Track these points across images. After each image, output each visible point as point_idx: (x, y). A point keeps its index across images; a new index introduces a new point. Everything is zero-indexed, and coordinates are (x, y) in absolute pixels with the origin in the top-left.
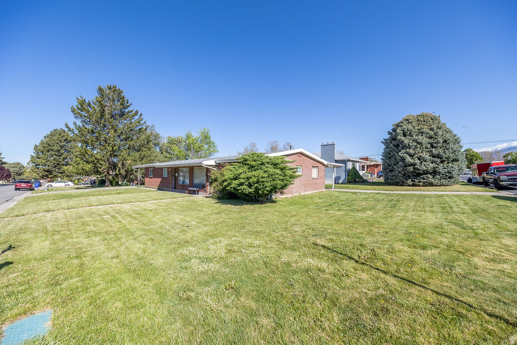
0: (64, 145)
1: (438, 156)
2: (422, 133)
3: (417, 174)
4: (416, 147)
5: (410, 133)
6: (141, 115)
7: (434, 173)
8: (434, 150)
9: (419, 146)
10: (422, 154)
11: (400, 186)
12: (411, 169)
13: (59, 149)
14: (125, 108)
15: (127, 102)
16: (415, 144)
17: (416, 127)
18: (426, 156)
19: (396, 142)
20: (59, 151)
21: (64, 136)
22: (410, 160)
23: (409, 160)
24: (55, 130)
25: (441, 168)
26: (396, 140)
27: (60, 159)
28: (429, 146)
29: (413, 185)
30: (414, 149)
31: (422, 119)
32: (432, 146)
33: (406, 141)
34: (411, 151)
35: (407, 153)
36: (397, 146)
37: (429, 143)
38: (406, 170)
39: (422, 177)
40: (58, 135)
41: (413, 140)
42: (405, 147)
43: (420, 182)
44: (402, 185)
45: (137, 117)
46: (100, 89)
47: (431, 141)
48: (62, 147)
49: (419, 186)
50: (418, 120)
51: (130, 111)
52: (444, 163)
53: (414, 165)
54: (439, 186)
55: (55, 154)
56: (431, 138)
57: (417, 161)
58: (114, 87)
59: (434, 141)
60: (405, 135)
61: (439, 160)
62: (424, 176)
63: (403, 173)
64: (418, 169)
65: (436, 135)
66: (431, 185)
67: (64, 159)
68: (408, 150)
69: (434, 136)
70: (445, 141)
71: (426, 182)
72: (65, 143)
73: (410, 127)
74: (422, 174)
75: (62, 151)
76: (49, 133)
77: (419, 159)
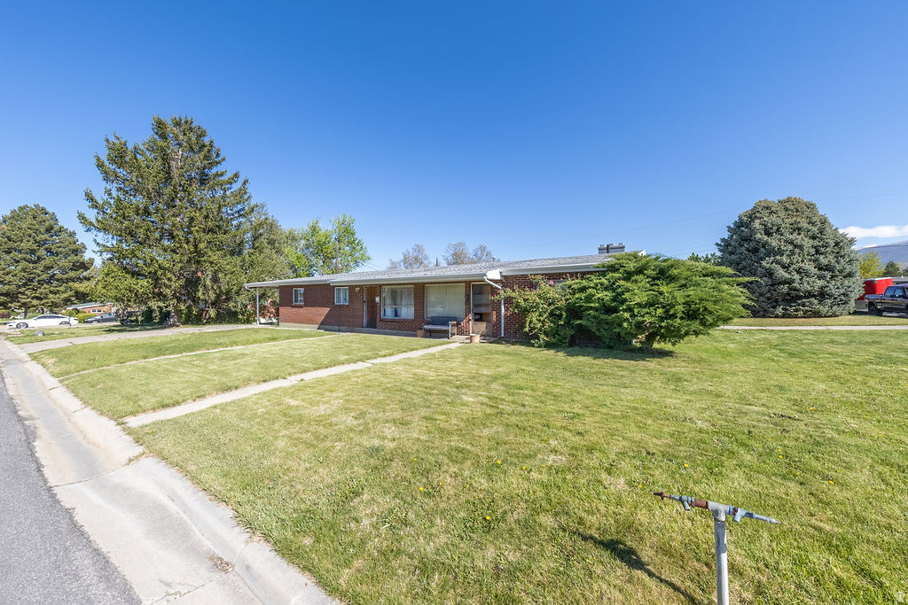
0: (46, 240)
1: (828, 268)
2: (799, 229)
3: (793, 298)
4: (792, 253)
5: (778, 230)
6: (245, 182)
7: (822, 295)
8: (821, 257)
9: (797, 251)
10: (803, 265)
11: (759, 317)
12: (785, 288)
13: (35, 247)
14: (211, 165)
15: (218, 155)
16: (791, 247)
17: (786, 220)
18: (810, 267)
19: (752, 244)
20: (33, 252)
21: (44, 221)
22: (784, 274)
23: (781, 273)
24: (21, 209)
25: (832, 288)
26: (751, 241)
27: (36, 269)
28: (813, 251)
29: (783, 317)
30: (789, 255)
31: (792, 207)
32: (817, 252)
33: (774, 242)
34: (785, 259)
35: (778, 262)
36: (755, 251)
37: (812, 247)
38: (775, 291)
39: (800, 302)
40: (29, 220)
41: (786, 241)
42: (772, 252)
43: (797, 310)
44: (764, 316)
45: (236, 186)
46: (160, 125)
47: (816, 243)
48: (40, 244)
49: (796, 317)
50: (786, 209)
51: (219, 173)
52: (836, 279)
53: (790, 282)
54: (829, 316)
55: (25, 259)
56: (814, 238)
57: (797, 277)
58: (186, 122)
59: (821, 244)
60: (768, 233)
61: (828, 275)
62: (804, 300)
63: (769, 295)
64: (796, 289)
65: (821, 233)
66: (817, 315)
67: (48, 268)
68: (778, 257)
69: (819, 235)
70: (837, 244)
71: (808, 311)
72: (46, 236)
73: (774, 218)
74: (801, 298)
75: (42, 252)
76: (8, 214)
77: (798, 272)
